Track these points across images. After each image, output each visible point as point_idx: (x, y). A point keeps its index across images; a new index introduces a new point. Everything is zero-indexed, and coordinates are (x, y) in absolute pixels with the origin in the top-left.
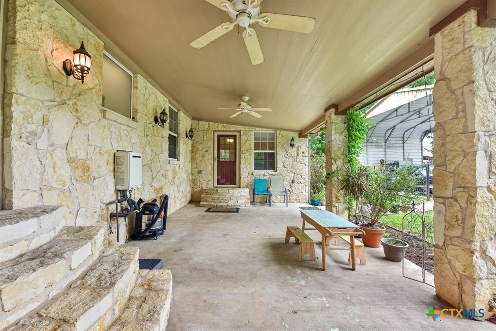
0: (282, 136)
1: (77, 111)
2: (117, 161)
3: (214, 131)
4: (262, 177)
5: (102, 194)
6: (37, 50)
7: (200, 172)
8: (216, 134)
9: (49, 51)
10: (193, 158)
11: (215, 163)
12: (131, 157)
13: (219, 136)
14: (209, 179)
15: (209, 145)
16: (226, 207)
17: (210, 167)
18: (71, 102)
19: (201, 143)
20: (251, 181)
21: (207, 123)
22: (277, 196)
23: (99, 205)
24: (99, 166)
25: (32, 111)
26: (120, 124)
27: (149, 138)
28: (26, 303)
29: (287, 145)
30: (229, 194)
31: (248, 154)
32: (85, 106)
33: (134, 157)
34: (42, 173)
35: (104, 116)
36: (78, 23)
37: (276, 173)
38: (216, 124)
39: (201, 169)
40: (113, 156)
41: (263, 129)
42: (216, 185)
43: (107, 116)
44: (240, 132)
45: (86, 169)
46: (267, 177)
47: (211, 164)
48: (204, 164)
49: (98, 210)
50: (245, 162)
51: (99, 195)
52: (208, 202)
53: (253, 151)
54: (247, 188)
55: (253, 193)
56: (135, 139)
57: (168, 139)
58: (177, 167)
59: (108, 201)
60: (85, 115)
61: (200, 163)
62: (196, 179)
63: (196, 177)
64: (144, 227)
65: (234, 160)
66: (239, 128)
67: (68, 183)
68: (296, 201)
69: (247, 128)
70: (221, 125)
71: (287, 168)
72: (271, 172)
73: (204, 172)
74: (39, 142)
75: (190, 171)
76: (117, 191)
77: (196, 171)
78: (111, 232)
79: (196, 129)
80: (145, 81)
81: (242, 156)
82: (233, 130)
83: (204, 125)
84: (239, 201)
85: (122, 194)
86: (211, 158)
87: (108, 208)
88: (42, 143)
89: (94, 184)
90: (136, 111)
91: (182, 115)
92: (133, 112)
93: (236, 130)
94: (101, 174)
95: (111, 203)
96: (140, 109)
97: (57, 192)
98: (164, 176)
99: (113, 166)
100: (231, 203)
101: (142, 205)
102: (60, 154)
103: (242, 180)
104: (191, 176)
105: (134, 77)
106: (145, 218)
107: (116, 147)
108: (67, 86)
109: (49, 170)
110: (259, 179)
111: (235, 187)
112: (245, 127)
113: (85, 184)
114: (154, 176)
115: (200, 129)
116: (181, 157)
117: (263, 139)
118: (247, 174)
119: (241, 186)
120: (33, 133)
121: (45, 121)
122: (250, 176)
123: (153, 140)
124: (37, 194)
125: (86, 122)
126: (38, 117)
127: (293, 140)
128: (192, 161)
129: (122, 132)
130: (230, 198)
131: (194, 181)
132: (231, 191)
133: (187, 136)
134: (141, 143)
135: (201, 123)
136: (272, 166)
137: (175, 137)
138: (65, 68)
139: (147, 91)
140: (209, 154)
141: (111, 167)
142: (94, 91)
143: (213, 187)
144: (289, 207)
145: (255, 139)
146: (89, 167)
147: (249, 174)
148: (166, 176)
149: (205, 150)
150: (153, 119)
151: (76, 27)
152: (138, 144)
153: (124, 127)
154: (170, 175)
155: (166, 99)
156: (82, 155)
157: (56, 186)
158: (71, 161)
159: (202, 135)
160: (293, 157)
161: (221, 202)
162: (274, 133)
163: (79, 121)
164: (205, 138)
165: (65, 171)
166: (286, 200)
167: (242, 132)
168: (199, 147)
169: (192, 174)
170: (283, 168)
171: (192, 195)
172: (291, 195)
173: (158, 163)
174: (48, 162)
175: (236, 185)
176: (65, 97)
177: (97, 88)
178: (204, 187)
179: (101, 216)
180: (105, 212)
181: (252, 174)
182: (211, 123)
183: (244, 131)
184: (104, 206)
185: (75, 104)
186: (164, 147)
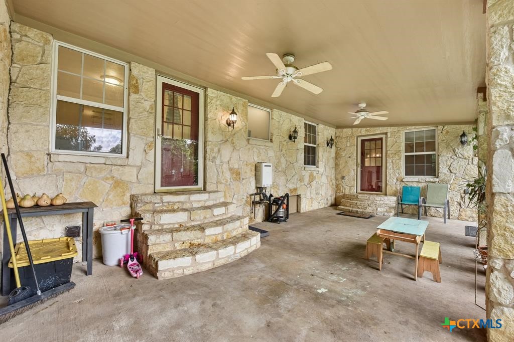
0: (447, 132)
1: (233, 143)
2: (257, 169)
3: (357, 137)
4: (415, 185)
5: (247, 189)
6: (215, 119)
7: (343, 178)
8: (360, 139)
9: (220, 117)
10: (336, 165)
11: (358, 169)
12: (263, 166)
13: (363, 141)
14: (352, 184)
15: (352, 151)
16: (362, 213)
17: (353, 173)
18: (230, 140)
19: (345, 150)
20: (400, 189)
21: (350, 129)
22: (438, 209)
23: (246, 195)
24: (246, 172)
25: (214, 147)
26: (259, 145)
27: (284, 151)
28: (197, 221)
29: (455, 143)
30: (370, 201)
31: (397, 157)
32: (237, 140)
33: (265, 166)
34: (218, 176)
35: (249, 143)
36: (233, 97)
37: (437, 180)
38: (360, 129)
39: (345, 175)
40: (254, 166)
41: (417, 127)
42: (359, 191)
43: (250, 143)
44: (386, 134)
45: (238, 174)
46: (421, 185)
47: (354, 170)
48: (347, 170)
49: (245, 198)
50: (393, 167)
51: (245, 189)
52: (346, 206)
53: (403, 154)
54: (395, 196)
55: (400, 202)
56: (271, 153)
57: (303, 150)
58: (315, 173)
59: (251, 193)
60: (238, 145)
61: (343, 169)
62: (340, 184)
63: (340, 182)
64: (273, 212)
65: (380, 165)
66: (384, 130)
67: (229, 181)
68: (471, 219)
69: (396, 129)
70: (364, 129)
71: (455, 174)
72: (429, 178)
73: (347, 178)
74: (217, 161)
75: (333, 177)
76: (257, 188)
77: (339, 176)
78: (252, 213)
79: (340, 137)
80: (280, 111)
81: (389, 161)
82: (377, 133)
83: (347, 131)
84: (379, 209)
85: (260, 190)
86: (354, 164)
87: (251, 198)
88: (218, 162)
89: (243, 182)
90: (272, 135)
91: (321, 128)
92: (271, 135)
93: (382, 132)
94: (247, 177)
95: (252, 195)
96: (275, 132)
97: (223, 185)
98: (298, 179)
99: (254, 172)
100: (369, 210)
101: (272, 198)
102: (225, 166)
103: (388, 187)
104: (334, 182)
105: (272, 112)
106: (274, 208)
107: (257, 160)
108: (228, 131)
109: (221, 174)
110: (411, 187)
111: (380, 194)
112: (392, 128)
113: (238, 182)
114: (289, 179)
115: (343, 136)
116: (321, 164)
117: (417, 138)
118: (395, 181)
119: (387, 194)
120: (214, 158)
121: (219, 151)
122: (398, 183)
123: (288, 152)
124: (215, 185)
125: (238, 148)
126: (216, 149)
127: (464, 135)
128: (336, 167)
129: (261, 151)
130: (368, 205)
131: (337, 186)
132: (372, 197)
133: (328, 145)
134: (276, 156)
135: (345, 130)
136: (432, 171)
137: (315, 147)
138: (227, 123)
139: (281, 118)
140: (352, 160)
141: (254, 173)
142: (242, 130)
143: (357, 193)
144: (447, 223)
145: (406, 139)
146: (239, 172)
147: (397, 180)
148: (301, 180)
149: (348, 156)
150: (288, 137)
151: (233, 99)
152: (274, 157)
153: (262, 147)
154: (306, 180)
155: (301, 118)
156: (236, 166)
157: (223, 182)
158: (231, 169)
159: (345, 142)
160: (465, 159)
161: (358, 208)
162: (435, 130)
163: (234, 148)
164: (348, 145)
165: (228, 175)
166: (448, 215)
167: (389, 135)
168: (342, 153)
169: (336, 179)
170: (449, 173)
171: (336, 199)
172: (461, 210)
173: (293, 169)
174: (220, 170)
175: (381, 192)
176: (227, 138)
177: (244, 128)
178: (347, 192)
179: (247, 201)
180: (249, 199)
181: (402, 181)
182: (354, 129)
183: (392, 133)
184: (248, 196)
185: (233, 140)
186: (298, 158)
